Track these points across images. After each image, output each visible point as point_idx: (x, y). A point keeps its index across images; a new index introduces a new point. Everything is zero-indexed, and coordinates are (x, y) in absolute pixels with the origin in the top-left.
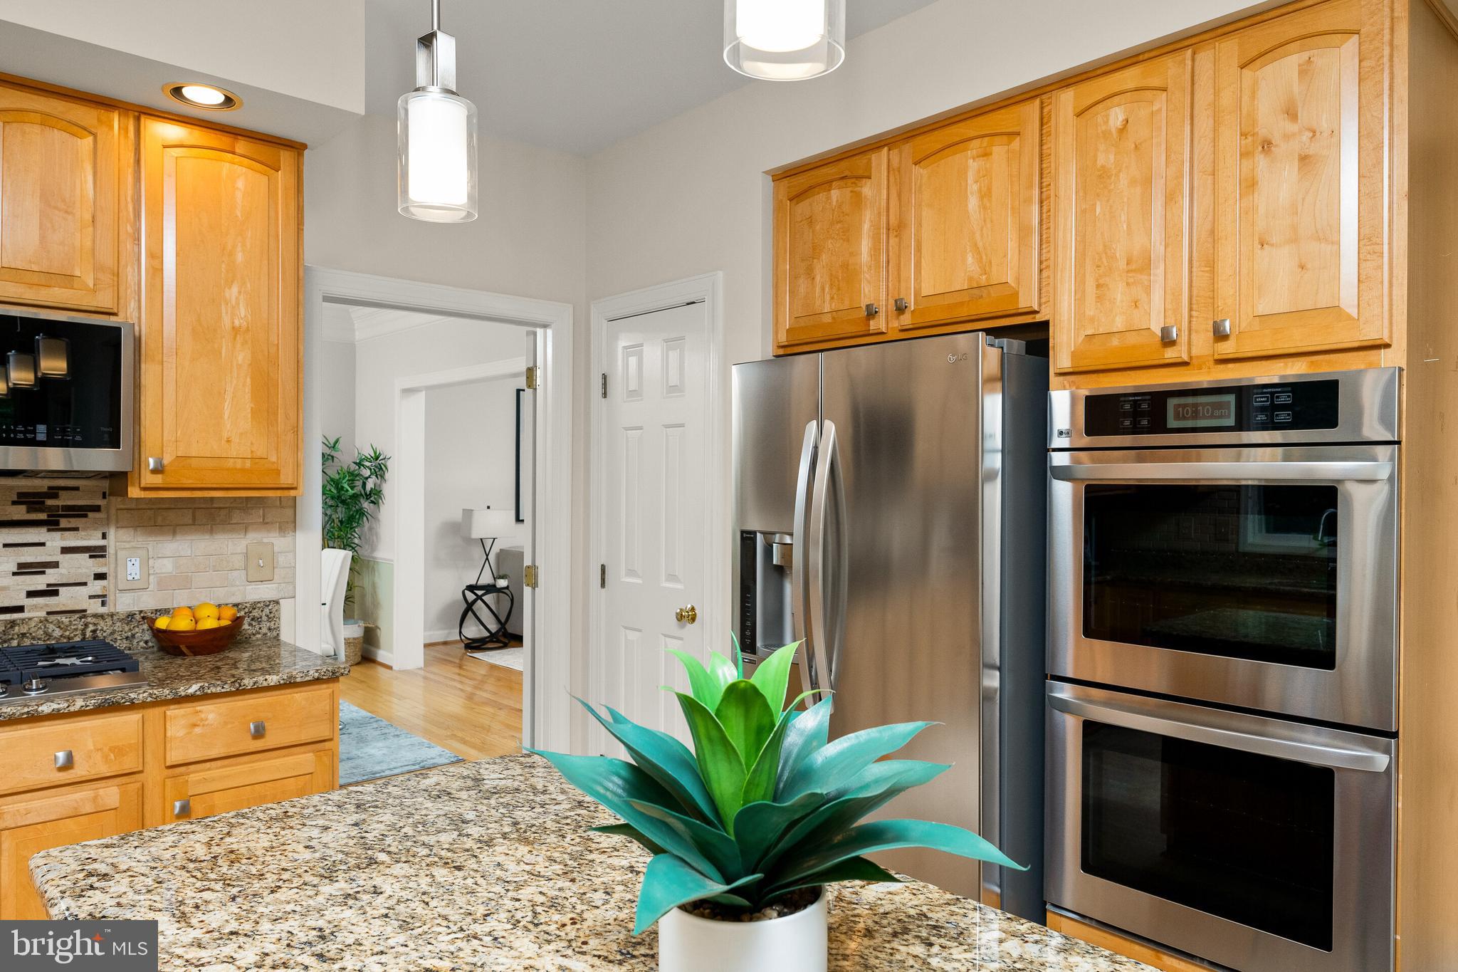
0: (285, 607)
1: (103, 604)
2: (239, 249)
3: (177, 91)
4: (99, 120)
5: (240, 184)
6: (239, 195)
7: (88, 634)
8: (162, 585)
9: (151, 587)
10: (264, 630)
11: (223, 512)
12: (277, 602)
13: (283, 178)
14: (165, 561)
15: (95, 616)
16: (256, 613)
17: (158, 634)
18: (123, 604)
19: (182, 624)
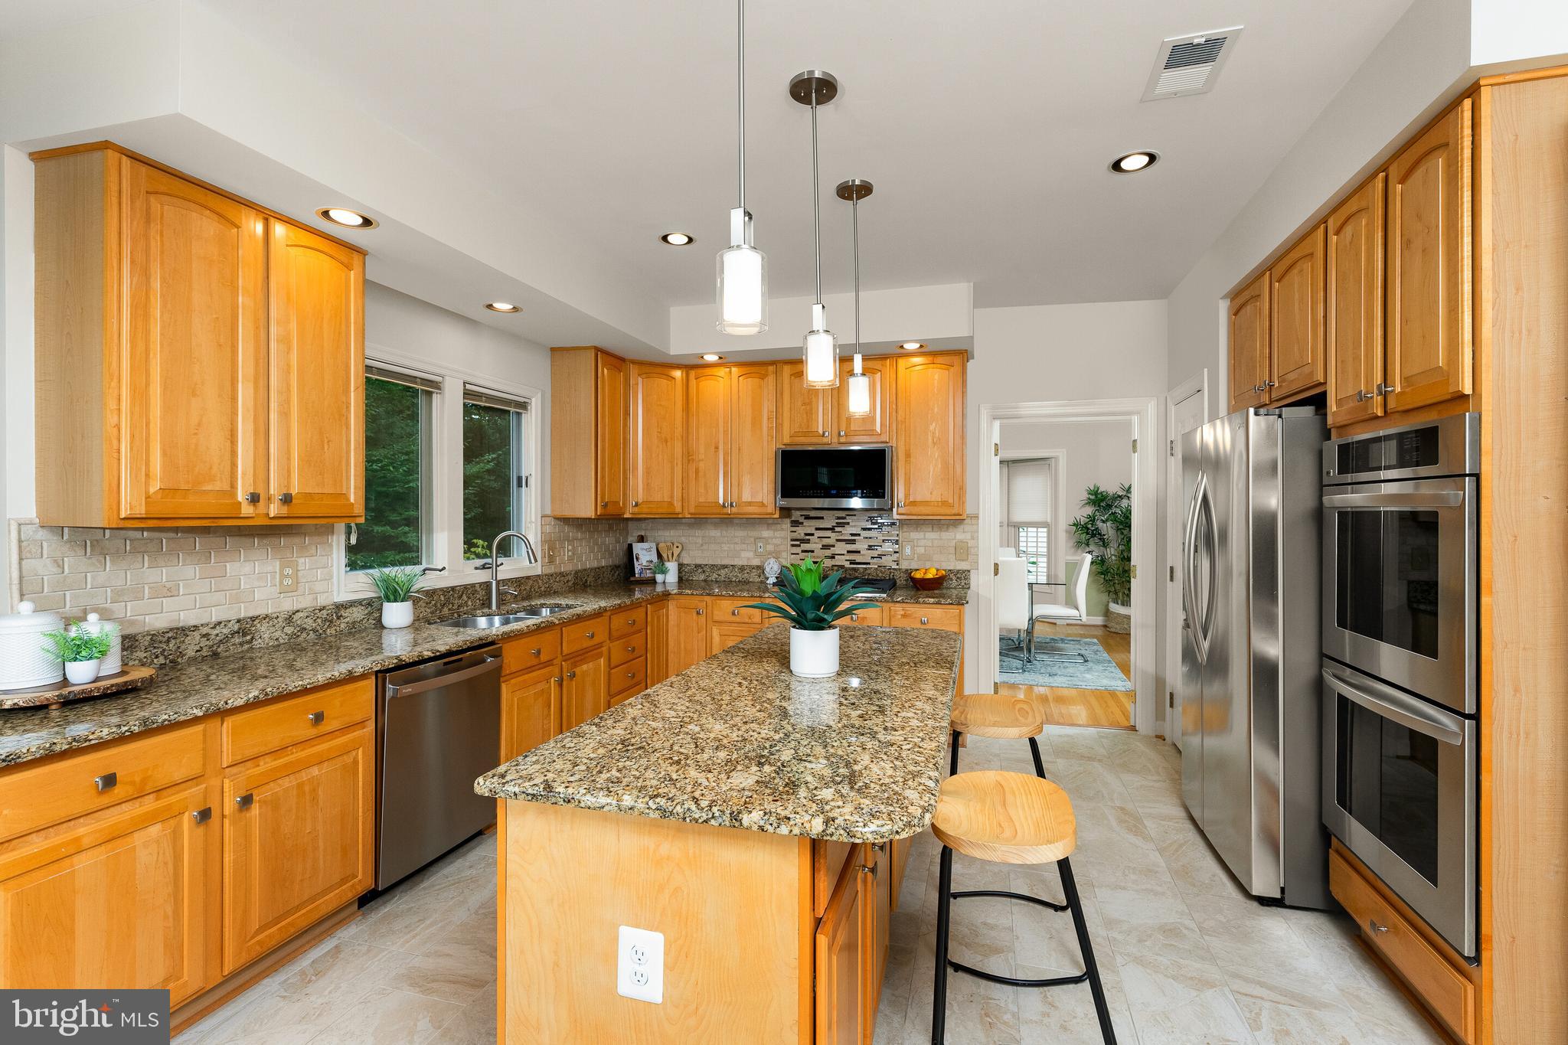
0: (973, 576)
1: (897, 564)
2: (936, 406)
3: (902, 347)
4: (882, 365)
5: (936, 377)
6: (936, 382)
7: (891, 576)
8: (919, 559)
9: (916, 559)
10: (963, 584)
11: (946, 526)
12: (969, 571)
13: (957, 368)
14: (921, 548)
15: (894, 569)
16: (959, 575)
17: (913, 579)
18: (904, 565)
19: (918, 575)
